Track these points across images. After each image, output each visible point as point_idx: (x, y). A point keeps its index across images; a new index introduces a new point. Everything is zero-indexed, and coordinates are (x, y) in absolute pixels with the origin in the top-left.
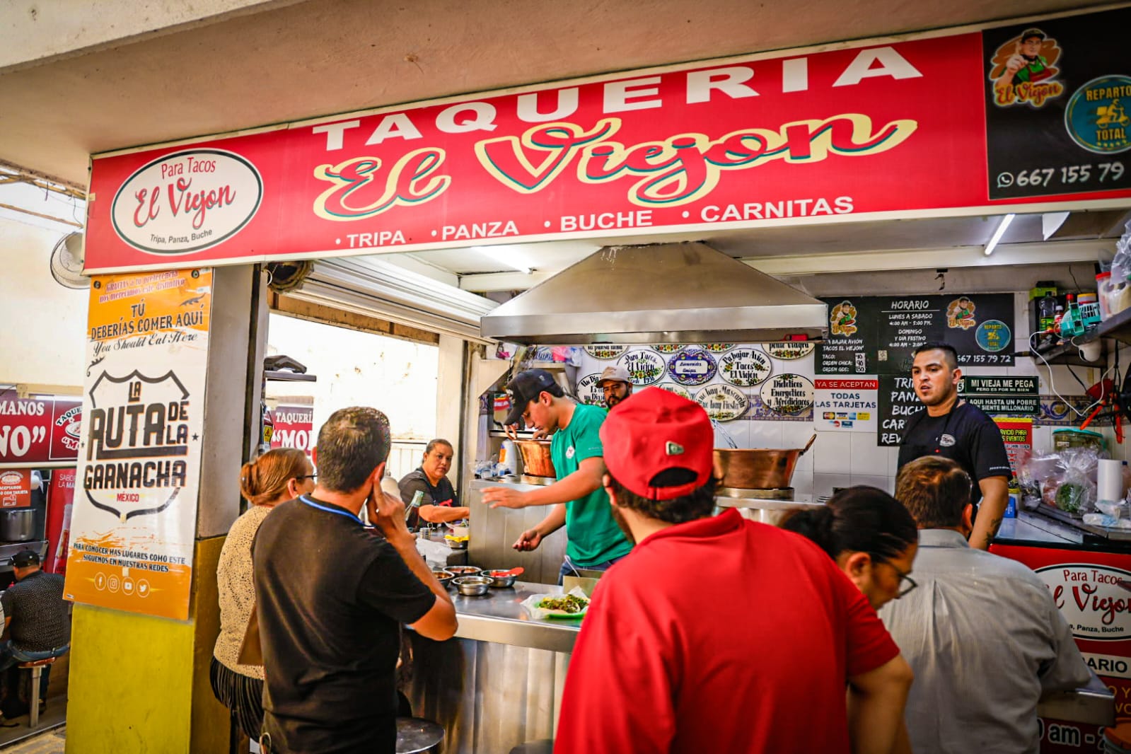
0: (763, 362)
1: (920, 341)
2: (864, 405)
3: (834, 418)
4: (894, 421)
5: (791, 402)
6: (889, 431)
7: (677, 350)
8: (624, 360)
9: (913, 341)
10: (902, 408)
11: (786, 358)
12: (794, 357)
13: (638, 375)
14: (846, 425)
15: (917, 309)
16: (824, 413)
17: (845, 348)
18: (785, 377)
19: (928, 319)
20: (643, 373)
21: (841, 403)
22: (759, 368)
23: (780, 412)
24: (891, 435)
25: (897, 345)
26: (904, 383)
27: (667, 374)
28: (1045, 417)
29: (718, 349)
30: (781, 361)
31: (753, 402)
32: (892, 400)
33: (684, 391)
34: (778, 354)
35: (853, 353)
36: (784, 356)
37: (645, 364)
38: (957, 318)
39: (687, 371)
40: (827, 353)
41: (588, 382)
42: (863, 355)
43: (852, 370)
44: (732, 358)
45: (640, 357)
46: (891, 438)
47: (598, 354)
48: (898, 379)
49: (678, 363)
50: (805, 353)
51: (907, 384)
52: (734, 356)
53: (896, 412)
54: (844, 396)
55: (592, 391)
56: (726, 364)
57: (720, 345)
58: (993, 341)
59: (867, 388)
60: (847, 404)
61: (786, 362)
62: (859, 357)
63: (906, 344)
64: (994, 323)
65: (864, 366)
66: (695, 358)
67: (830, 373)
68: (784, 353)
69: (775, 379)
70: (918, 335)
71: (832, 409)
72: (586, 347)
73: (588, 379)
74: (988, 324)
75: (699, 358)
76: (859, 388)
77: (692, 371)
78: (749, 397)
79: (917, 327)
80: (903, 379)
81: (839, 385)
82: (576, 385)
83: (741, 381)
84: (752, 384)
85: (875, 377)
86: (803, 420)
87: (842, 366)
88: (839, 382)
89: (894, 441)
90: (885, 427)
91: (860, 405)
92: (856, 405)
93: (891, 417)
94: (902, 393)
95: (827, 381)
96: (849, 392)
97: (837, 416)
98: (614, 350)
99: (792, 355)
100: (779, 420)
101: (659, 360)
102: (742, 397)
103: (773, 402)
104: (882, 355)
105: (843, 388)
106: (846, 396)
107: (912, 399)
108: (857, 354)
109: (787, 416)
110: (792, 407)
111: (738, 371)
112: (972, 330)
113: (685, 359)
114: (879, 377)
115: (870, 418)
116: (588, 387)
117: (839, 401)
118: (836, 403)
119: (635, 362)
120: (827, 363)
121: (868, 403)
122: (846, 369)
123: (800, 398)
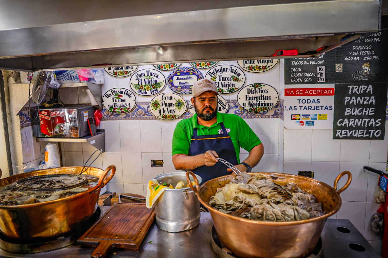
0: (239, 75)
1: (369, 56)
2: (324, 108)
3: (300, 119)
4: (346, 120)
5: (260, 104)
6: (342, 128)
7: (174, 68)
8: (134, 77)
9: (364, 56)
10: (353, 109)
11: (256, 71)
12: (262, 70)
13: (146, 88)
14: (309, 124)
16: (292, 115)
17: (309, 62)
18: (256, 85)
19: (377, 37)
20: (149, 86)
21: (305, 107)
22: (237, 80)
23: (252, 112)
24: (343, 131)
25: (350, 59)
26: (355, 90)
27: (167, 86)
29: (204, 66)
30: (252, 74)
31: (232, 105)
32: (345, 104)
33: (181, 99)
34: (250, 68)
35: (315, 67)
36: (255, 70)
37: (150, 79)
39: (182, 83)
40: (295, 67)
41: (110, 95)
42: (324, 68)
43: (314, 80)
44: (215, 72)
45: (146, 75)
46: (343, 133)
47: (115, 73)
48: (351, 87)
49: (175, 78)
50: (271, 67)
51: (358, 90)
52: (217, 71)
53: (348, 113)
54: (307, 101)
55: (113, 102)
56: (211, 77)
57: (206, 63)
59: (326, 94)
60: (310, 108)
61: (256, 75)
62: (320, 69)
63: (358, 58)
65: (324, 77)
66: (187, 73)
67: (298, 83)
68: (254, 68)
69: (248, 87)
70: (369, 50)
71: (298, 112)
72: (106, 69)
73: (110, 92)
75: (191, 73)
76: (319, 94)
77: (186, 83)
78: (229, 101)
79: (368, 44)
80: (355, 87)
81: (304, 92)
82: (102, 98)
83: (222, 90)
84: (231, 91)
85: (332, 86)
86: (269, 117)
87: (306, 77)
88: (304, 90)
89: (346, 135)
90: (338, 125)
91: (320, 108)
92: (317, 108)
93: (344, 117)
94: (354, 98)
95: (295, 90)
96: (311, 98)
97: (302, 117)
98: (127, 70)
99: (260, 69)
100: (251, 118)
101: (160, 76)
102: (224, 102)
103: (247, 105)
104: (339, 68)
105: (307, 95)
106: (309, 101)
107: (361, 102)
108: (318, 67)
109: (257, 114)
110: (261, 108)
111: (220, 82)
113: (180, 75)
114: (335, 86)
115: (328, 118)
116: (111, 98)
117: (304, 105)
118: (301, 107)
119: (143, 78)
120: (294, 75)
121: (326, 106)
122: (309, 80)
123: (267, 101)
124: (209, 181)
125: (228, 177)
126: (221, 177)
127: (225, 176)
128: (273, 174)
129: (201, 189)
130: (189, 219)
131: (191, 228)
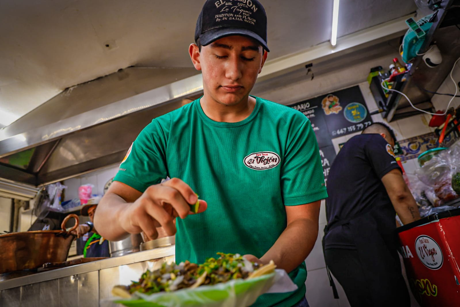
15: (303, 109)
19: (312, 114)
28: (407, 154)
38: (330, 108)
58: (357, 115)
64: (353, 105)
74: (350, 106)
112: (341, 113)
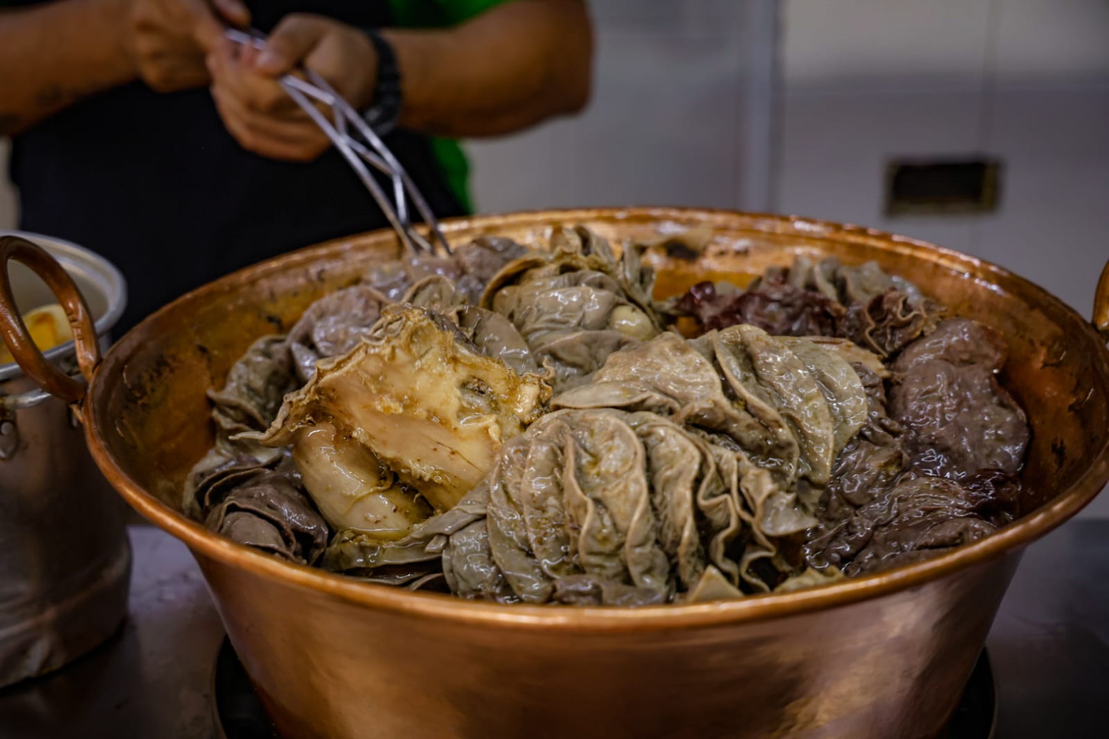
124: (180, 300)
125: (336, 256)
126: (274, 264)
127: (309, 253)
128: (677, 221)
129: (118, 369)
130: (40, 602)
131: (58, 662)
